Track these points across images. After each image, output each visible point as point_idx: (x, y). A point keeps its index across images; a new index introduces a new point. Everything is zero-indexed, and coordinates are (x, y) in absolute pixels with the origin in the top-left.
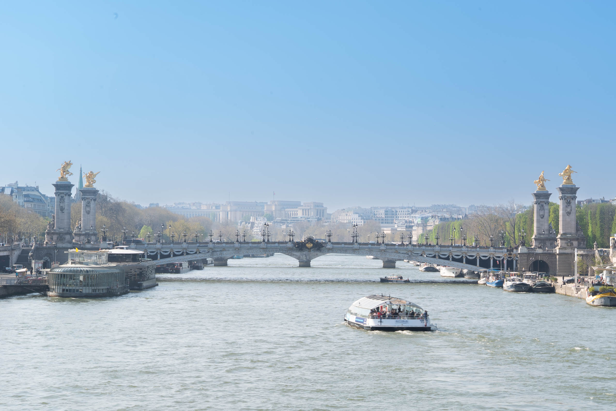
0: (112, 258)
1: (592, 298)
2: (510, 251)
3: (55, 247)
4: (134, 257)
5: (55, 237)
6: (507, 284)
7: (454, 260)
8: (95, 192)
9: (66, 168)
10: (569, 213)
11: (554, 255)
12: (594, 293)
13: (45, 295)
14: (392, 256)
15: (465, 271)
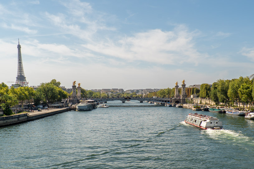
0: (89, 102)
1: (194, 109)
2: (171, 99)
3: (73, 100)
4: (92, 102)
5: (73, 98)
6: (177, 106)
7: (159, 101)
8: (80, 88)
9: (75, 82)
10: (184, 90)
11: (180, 99)
12: (195, 108)
13: (75, 110)
14: (142, 100)
15: (160, 103)
